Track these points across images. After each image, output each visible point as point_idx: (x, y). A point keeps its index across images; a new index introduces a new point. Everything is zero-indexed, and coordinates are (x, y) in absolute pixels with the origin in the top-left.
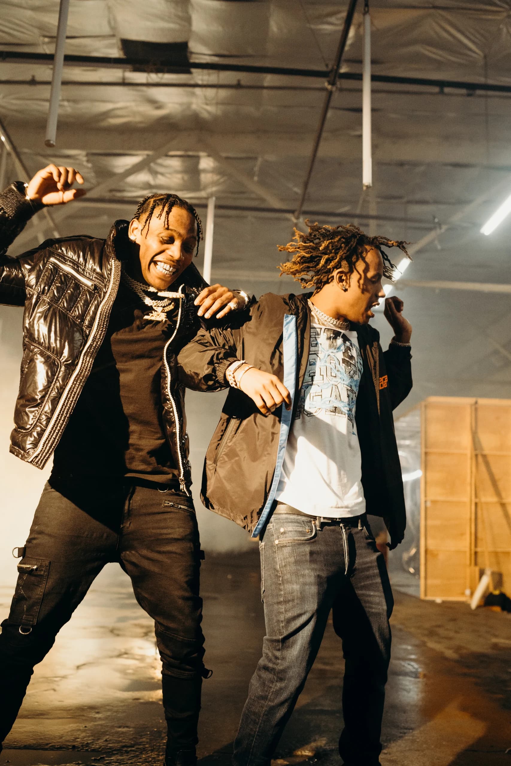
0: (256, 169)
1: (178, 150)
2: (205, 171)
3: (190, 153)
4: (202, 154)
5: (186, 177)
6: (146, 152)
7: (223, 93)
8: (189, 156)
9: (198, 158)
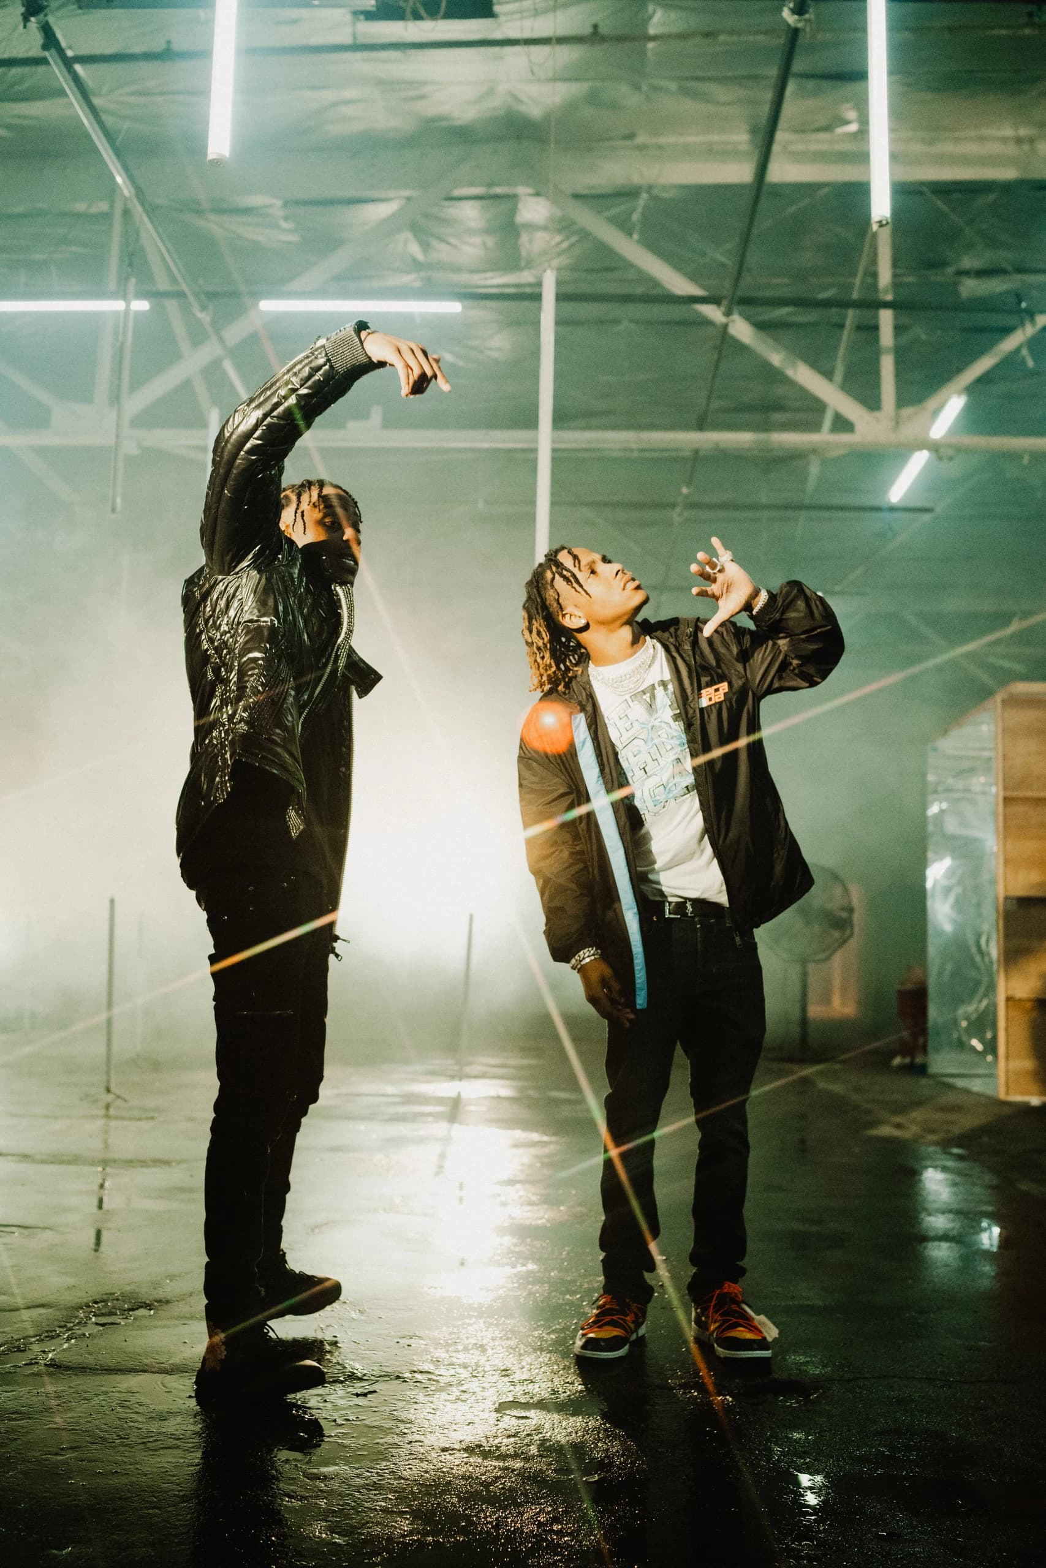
0: (636, 217)
1: (471, 184)
2: (530, 227)
3: (498, 190)
4: (522, 190)
5: (490, 241)
6: (406, 193)
7: (565, 55)
8: (496, 197)
9: (513, 198)
